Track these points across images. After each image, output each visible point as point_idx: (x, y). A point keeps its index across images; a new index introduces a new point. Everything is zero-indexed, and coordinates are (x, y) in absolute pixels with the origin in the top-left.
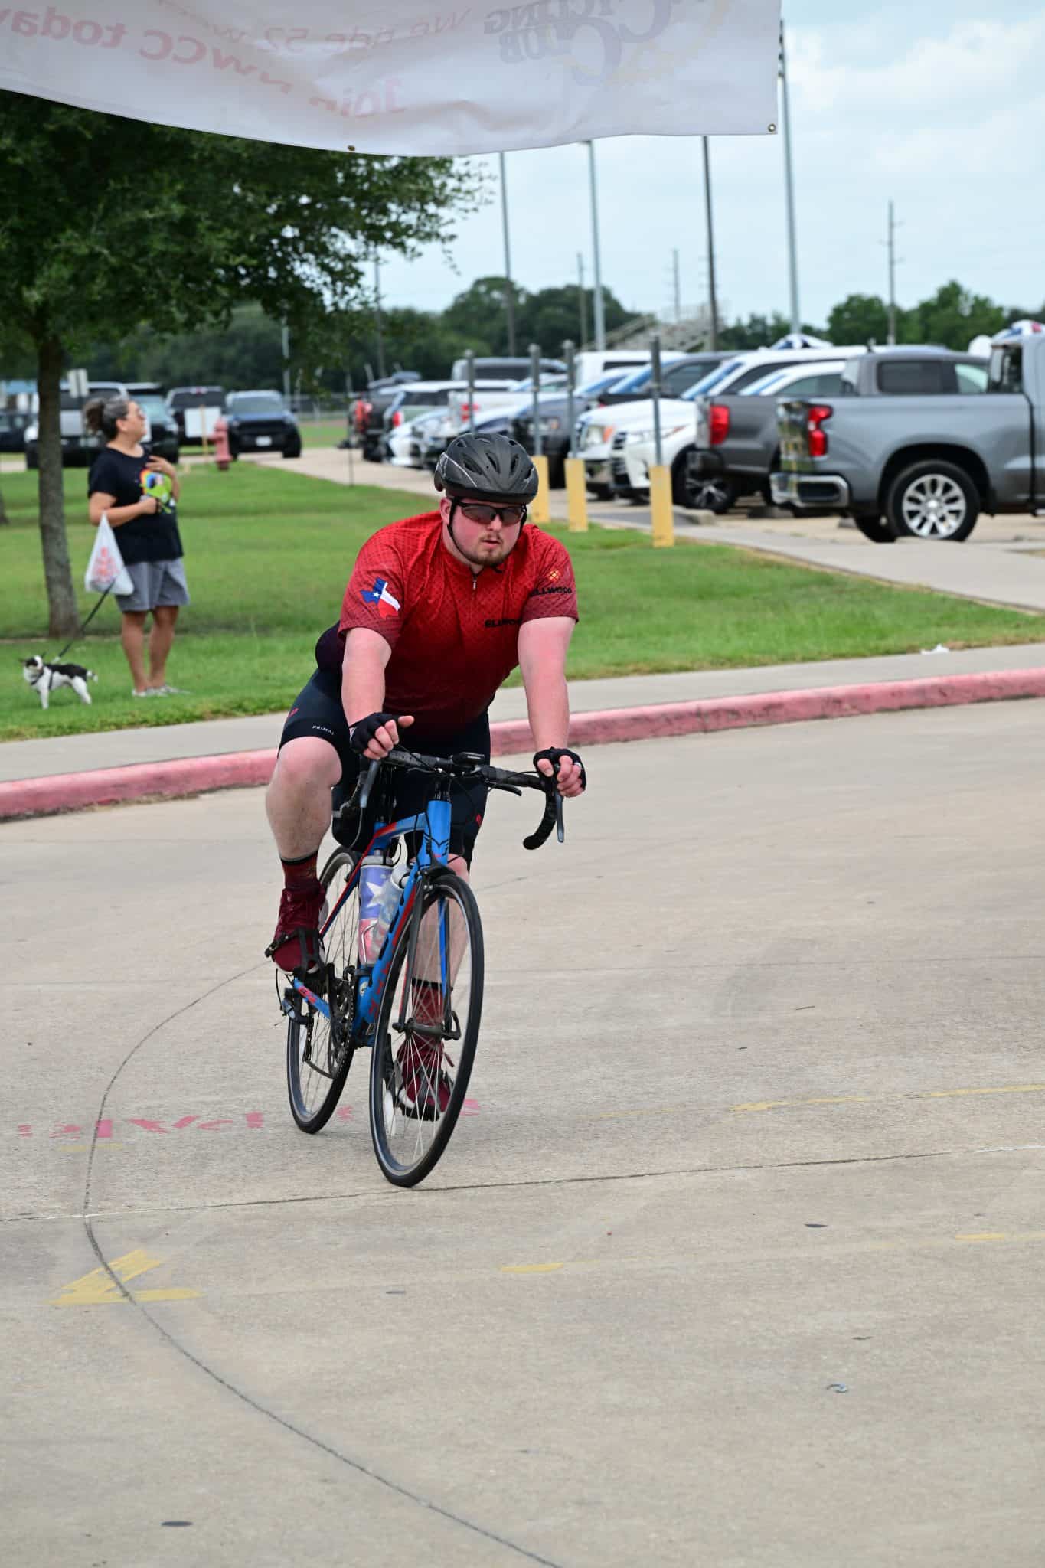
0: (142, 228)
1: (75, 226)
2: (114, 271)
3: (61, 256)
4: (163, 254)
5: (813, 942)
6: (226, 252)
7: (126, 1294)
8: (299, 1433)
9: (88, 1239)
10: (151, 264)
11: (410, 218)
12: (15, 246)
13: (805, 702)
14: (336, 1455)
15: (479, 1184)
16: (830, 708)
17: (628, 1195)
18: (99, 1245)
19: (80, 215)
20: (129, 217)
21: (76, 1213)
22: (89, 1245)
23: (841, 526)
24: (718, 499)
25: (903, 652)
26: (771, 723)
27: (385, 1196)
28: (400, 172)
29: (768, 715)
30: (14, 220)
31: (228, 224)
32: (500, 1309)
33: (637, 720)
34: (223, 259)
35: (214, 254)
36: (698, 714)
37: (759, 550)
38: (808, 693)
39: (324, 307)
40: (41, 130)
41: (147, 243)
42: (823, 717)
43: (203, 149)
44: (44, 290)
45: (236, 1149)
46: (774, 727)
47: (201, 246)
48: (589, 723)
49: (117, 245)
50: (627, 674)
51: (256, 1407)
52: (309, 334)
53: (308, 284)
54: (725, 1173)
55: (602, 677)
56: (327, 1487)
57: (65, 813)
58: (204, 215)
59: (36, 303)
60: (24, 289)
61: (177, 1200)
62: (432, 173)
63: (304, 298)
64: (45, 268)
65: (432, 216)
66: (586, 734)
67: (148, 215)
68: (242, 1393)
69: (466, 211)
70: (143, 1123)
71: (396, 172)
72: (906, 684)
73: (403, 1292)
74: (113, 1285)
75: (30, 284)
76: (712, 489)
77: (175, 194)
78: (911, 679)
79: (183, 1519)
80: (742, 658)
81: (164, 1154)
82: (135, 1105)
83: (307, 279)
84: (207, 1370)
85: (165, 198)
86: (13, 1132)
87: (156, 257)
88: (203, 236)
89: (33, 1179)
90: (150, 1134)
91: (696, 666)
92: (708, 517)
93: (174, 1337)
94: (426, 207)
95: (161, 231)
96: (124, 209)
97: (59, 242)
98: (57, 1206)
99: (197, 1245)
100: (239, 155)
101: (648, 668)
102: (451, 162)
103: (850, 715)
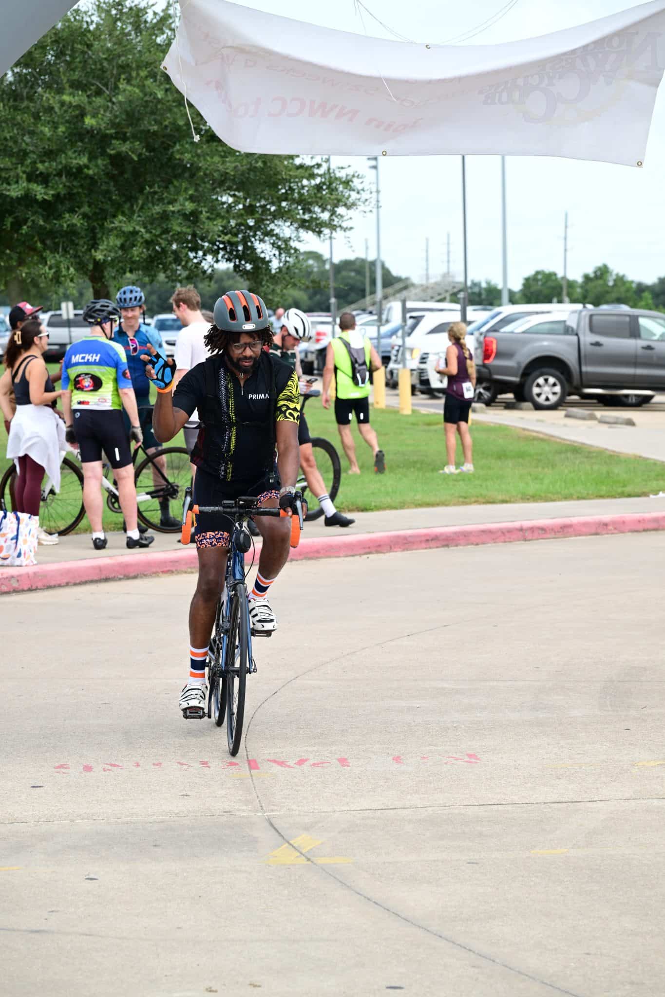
0: (165, 216)
1: (123, 214)
2: (148, 243)
3: (115, 232)
4: (179, 233)
5: (645, 669)
6: (220, 233)
7: (309, 859)
8: (447, 940)
9: (271, 828)
10: (169, 238)
11: (325, 216)
12: (86, 224)
13: (585, 524)
14: (474, 952)
15: (498, 803)
16: (601, 528)
17: (592, 812)
18: (280, 831)
19: (127, 206)
20: (157, 209)
21: (257, 811)
22: (273, 830)
23: (567, 416)
24: (486, 397)
25: (639, 496)
26: (565, 537)
27: (442, 808)
28: (322, 188)
29: (563, 531)
30: (86, 209)
31: (218, 215)
32: (541, 874)
33: (483, 531)
34: (216, 237)
35: (211, 234)
36: (521, 529)
37: (524, 429)
38: (588, 519)
39: (270, 270)
40: (103, 153)
41: (169, 226)
42: (597, 534)
43: (207, 169)
44: (105, 252)
45: (339, 778)
46: (567, 539)
47: (201, 229)
48: (455, 533)
49: (149, 227)
50: (470, 504)
51: (415, 925)
52: (263, 286)
53: (262, 255)
54: (645, 801)
55: (455, 505)
56: (476, 970)
57: (141, 577)
58: (204, 210)
59: (100, 260)
60: (93, 251)
61: (316, 807)
62: (341, 188)
63: (261, 264)
64: (104, 238)
65: (339, 215)
66: (453, 540)
67: (171, 208)
68: (403, 916)
69: (365, 212)
70: (275, 761)
71: (319, 188)
72: (647, 516)
73: (476, 863)
74: (299, 854)
75: (96, 249)
76: (482, 391)
77: (188, 197)
78: (650, 512)
79: (397, 985)
80: (540, 496)
81: (296, 780)
82: (266, 752)
83: (263, 252)
84: (374, 902)
85: (181, 199)
86: (197, 765)
87: (173, 235)
88: (204, 223)
89: (223, 792)
90: (283, 769)
91: (512, 500)
92: (482, 408)
93: (349, 885)
94: (336, 209)
95: (178, 219)
96: (153, 204)
97: (114, 223)
98: (244, 808)
99: (340, 833)
100: (227, 173)
101: (484, 501)
102: (352, 182)
103: (612, 534)
